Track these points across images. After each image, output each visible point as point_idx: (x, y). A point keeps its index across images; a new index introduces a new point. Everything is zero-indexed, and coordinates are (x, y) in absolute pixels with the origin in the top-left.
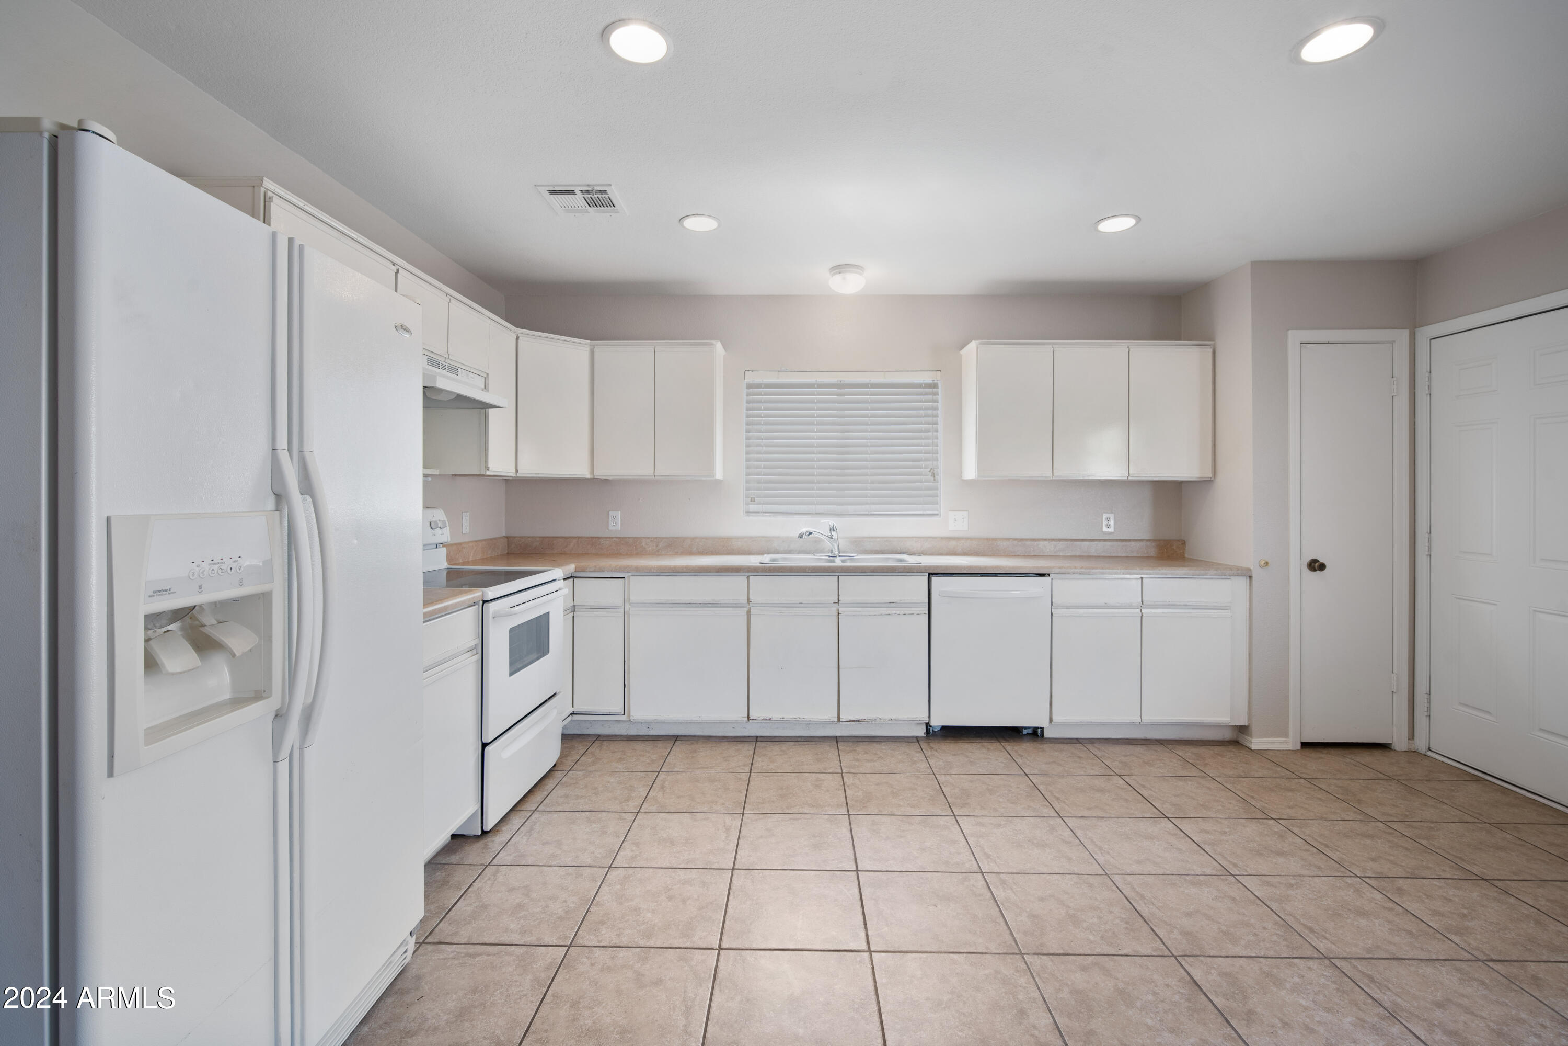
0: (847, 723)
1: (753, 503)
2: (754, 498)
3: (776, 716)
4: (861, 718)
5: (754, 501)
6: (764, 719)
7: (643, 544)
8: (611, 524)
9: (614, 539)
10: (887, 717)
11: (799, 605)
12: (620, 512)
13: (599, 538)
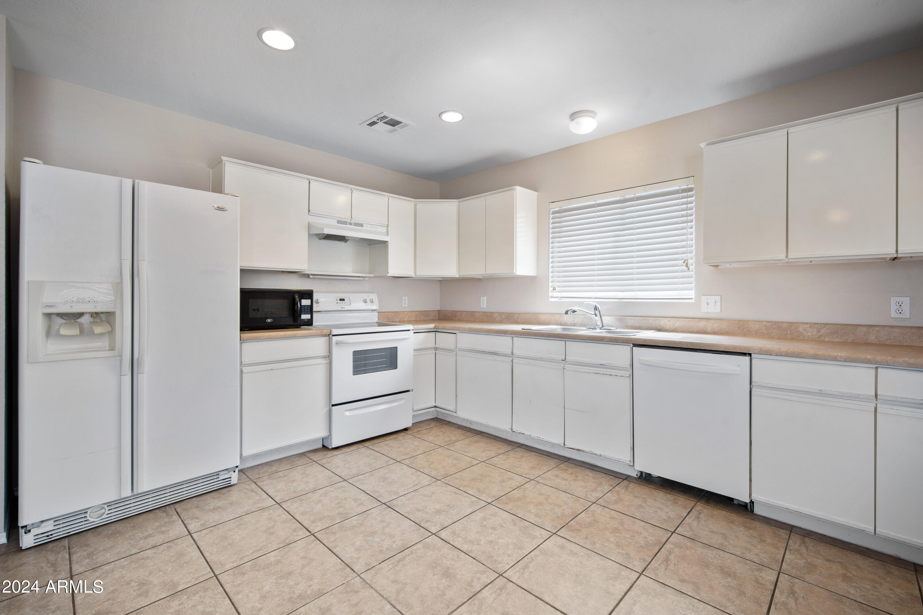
0: (569, 449)
1: (554, 291)
2: (555, 288)
3: (527, 433)
4: (579, 448)
5: (555, 290)
6: (520, 433)
7: (494, 316)
8: (482, 304)
9: (481, 313)
10: (598, 453)
11: (541, 359)
12: (486, 297)
13: (475, 312)
